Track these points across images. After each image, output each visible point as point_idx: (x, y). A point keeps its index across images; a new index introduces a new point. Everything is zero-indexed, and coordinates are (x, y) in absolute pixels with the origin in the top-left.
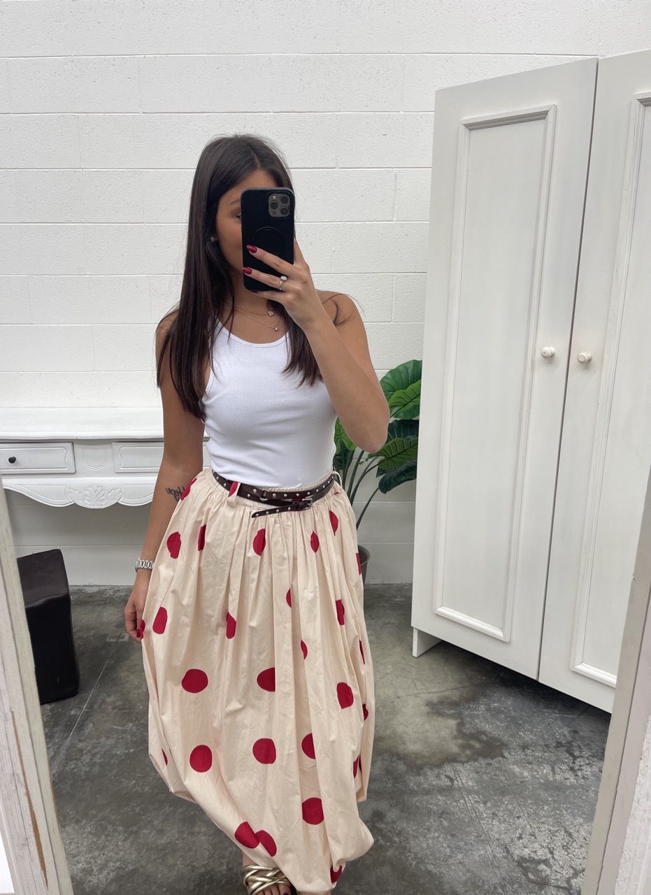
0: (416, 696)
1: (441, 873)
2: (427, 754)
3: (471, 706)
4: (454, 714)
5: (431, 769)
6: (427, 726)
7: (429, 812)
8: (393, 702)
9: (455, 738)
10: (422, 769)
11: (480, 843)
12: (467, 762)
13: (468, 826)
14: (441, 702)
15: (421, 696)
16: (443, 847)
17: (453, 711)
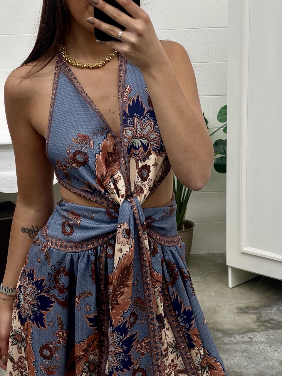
0: (230, 305)
1: (241, 372)
2: (236, 329)
3: (267, 309)
4: (255, 313)
5: (238, 335)
6: (237, 318)
7: (236, 351)
8: (215, 308)
9: (256, 322)
10: (232, 334)
11: (266, 361)
12: (262, 332)
13: (259, 355)
14: (247, 308)
15: (234, 305)
16: (244, 363)
17: (255, 311)
